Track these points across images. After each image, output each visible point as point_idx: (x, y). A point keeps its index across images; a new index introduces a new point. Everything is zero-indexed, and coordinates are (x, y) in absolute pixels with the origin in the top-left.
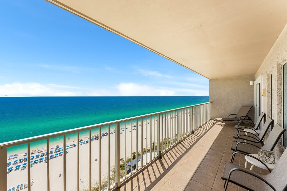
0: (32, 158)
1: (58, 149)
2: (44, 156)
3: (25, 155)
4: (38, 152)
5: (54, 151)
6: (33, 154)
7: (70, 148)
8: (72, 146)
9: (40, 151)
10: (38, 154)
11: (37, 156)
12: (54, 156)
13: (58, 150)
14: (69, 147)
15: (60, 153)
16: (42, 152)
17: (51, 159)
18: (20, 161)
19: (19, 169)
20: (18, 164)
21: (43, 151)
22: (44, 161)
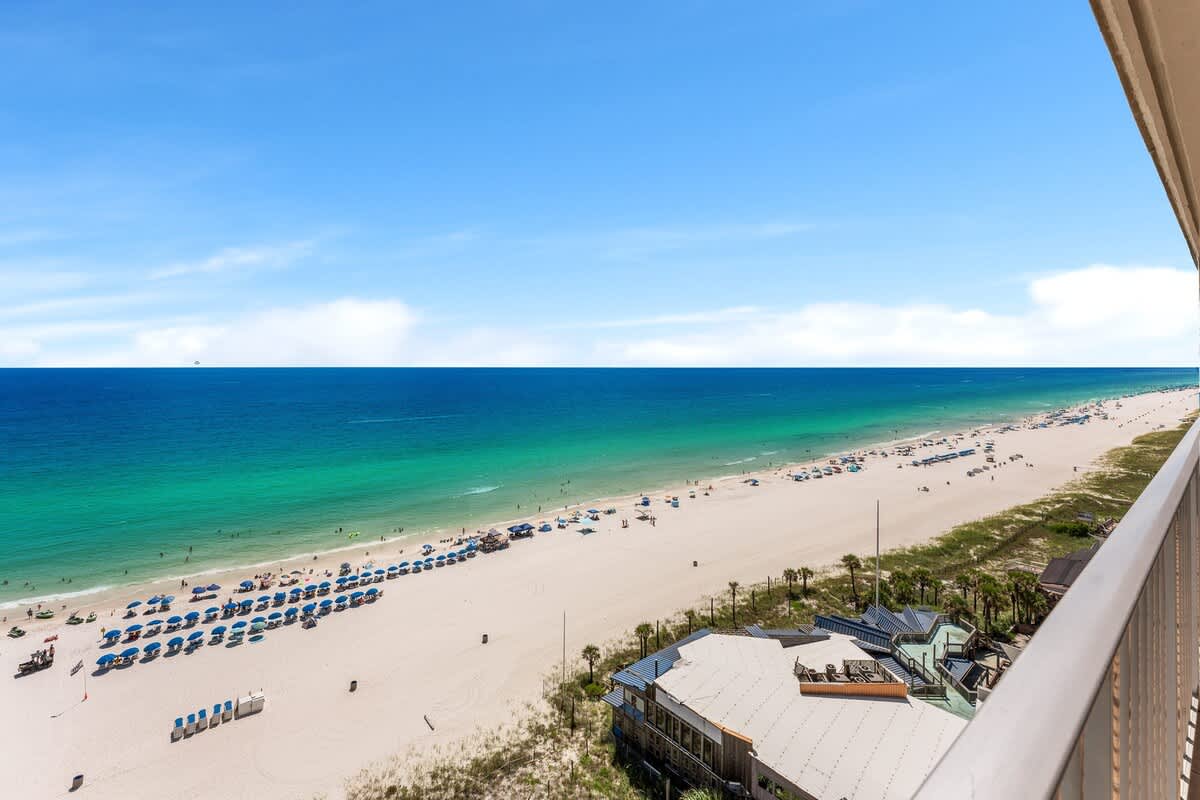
0: (262, 603)
1: (347, 577)
2: (301, 601)
3: (241, 591)
4: (282, 585)
5: (334, 586)
6: (267, 587)
7: (390, 577)
8: (397, 571)
9: (287, 581)
10: (281, 590)
11: (279, 600)
12: (334, 605)
13: (347, 584)
14: (385, 575)
15: (353, 597)
16: (294, 582)
17: (324, 615)
18: (226, 612)
19: (220, 641)
20: (218, 623)
21: (297, 581)
22: (299, 619)
